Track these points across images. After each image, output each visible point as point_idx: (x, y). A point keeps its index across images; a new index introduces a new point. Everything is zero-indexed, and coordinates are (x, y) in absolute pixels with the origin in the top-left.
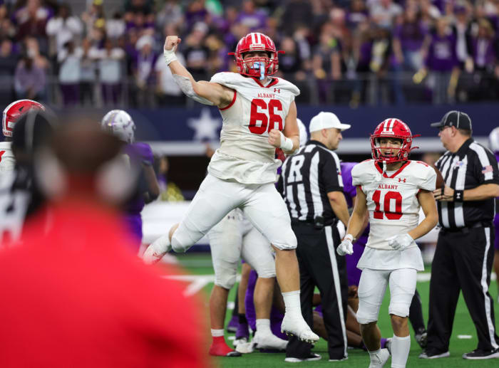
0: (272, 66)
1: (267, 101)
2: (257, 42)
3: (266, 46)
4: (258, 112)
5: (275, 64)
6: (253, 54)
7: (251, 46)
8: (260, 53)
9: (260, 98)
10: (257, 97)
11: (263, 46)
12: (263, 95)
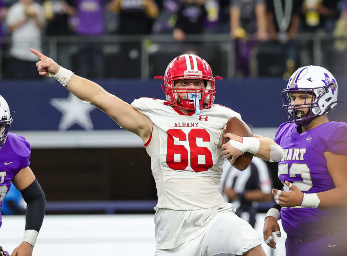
0: (208, 97)
1: (187, 131)
2: (192, 68)
3: (204, 73)
4: (175, 143)
5: (211, 95)
6: (187, 82)
7: (186, 73)
8: (196, 82)
9: (176, 128)
10: (173, 127)
11: (200, 73)
12: (181, 125)
